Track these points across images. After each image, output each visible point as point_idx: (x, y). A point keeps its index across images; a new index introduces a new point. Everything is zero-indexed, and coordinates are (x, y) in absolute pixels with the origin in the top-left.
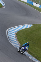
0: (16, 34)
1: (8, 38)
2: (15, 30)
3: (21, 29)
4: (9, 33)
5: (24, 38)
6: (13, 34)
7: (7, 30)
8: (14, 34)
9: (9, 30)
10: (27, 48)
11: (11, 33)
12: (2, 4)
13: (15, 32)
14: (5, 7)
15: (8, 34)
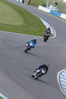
1: (59, 85)
7: (59, 73)
15: (61, 79)
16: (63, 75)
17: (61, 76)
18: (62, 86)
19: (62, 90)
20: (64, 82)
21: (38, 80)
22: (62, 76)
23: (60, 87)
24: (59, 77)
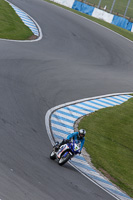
0: (76, 126)
1: (50, 138)
2: (74, 114)
3: (94, 110)
4: (55, 122)
6: (69, 127)
7: (49, 112)
8: (72, 125)
9: (56, 113)
10: (77, 147)
11: (62, 121)
12: (33, 28)
13: (74, 120)
14: (40, 38)
16: (56, 117)
17: (53, 118)
20: (58, 130)
22: (55, 119)
24: (50, 121)
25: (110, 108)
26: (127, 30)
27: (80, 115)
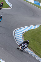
0: (23, 35)
1: (15, 39)
2: (22, 31)
3: (28, 30)
5: (31, 39)
8: (21, 35)
9: (16, 31)
12: (9, 5)
13: (22, 33)
14: (12, 8)
15: (15, 35)
18: (17, 39)
19: (16, 41)
20: (17, 36)
21: (23, 52)
23: (15, 40)
25: (33, 29)
26: (38, 5)
27: (24, 32)
